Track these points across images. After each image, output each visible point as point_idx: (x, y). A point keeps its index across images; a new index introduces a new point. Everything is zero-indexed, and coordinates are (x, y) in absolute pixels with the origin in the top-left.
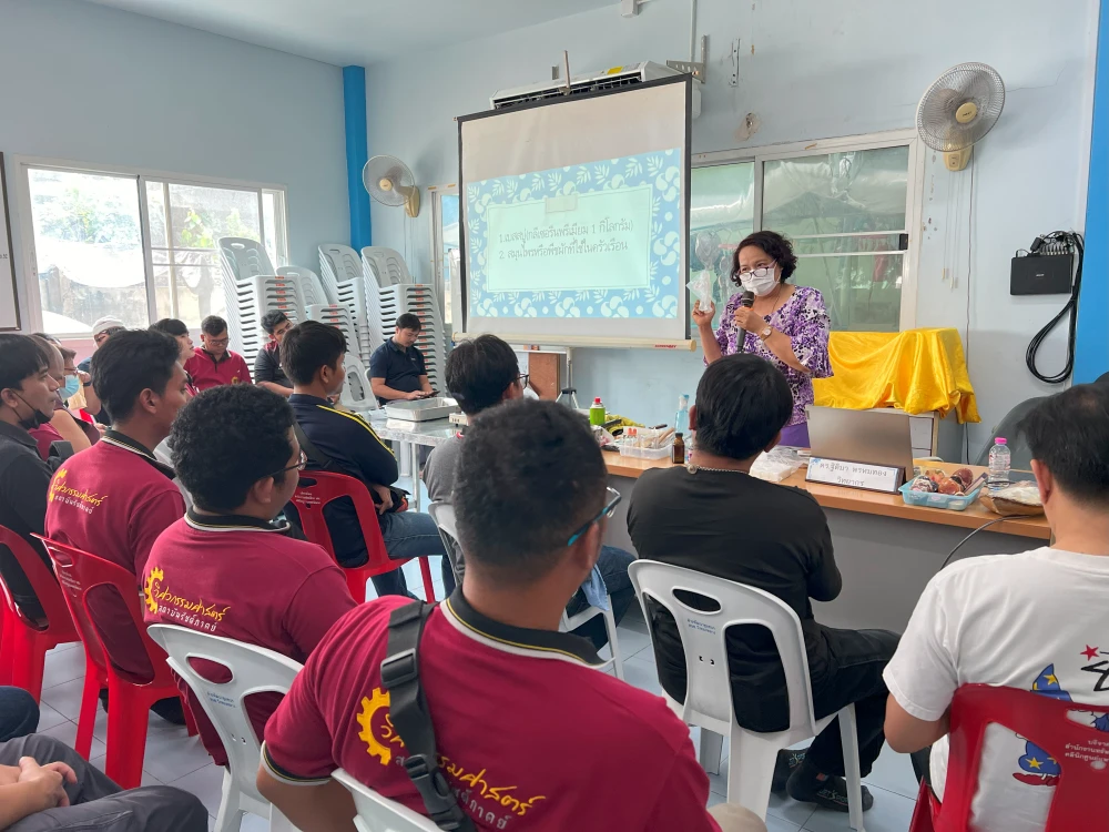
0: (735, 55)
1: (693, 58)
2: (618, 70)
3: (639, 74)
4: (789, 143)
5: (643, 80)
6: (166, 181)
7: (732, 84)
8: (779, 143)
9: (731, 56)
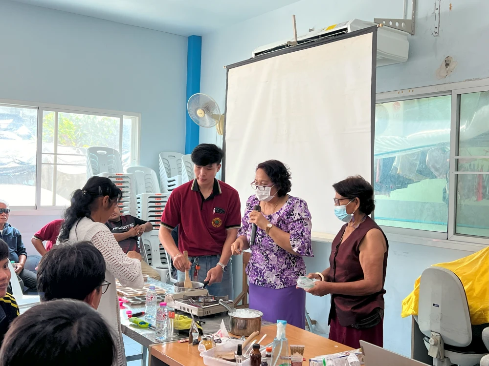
0: (437, 12)
1: (406, 15)
2: (333, 27)
3: (346, 29)
4: (479, 79)
5: (349, 31)
7: (434, 34)
8: (471, 80)
9: (434, 13)
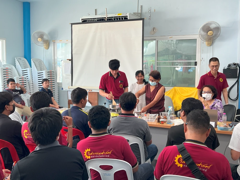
1: (138, 11)
2: (121, 14)
4: (165, 36)
5: (128, 18)
7: (149, 19)
8: (162, 36)
9: (149, 11)
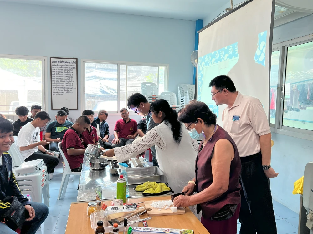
6: (127, 65)
